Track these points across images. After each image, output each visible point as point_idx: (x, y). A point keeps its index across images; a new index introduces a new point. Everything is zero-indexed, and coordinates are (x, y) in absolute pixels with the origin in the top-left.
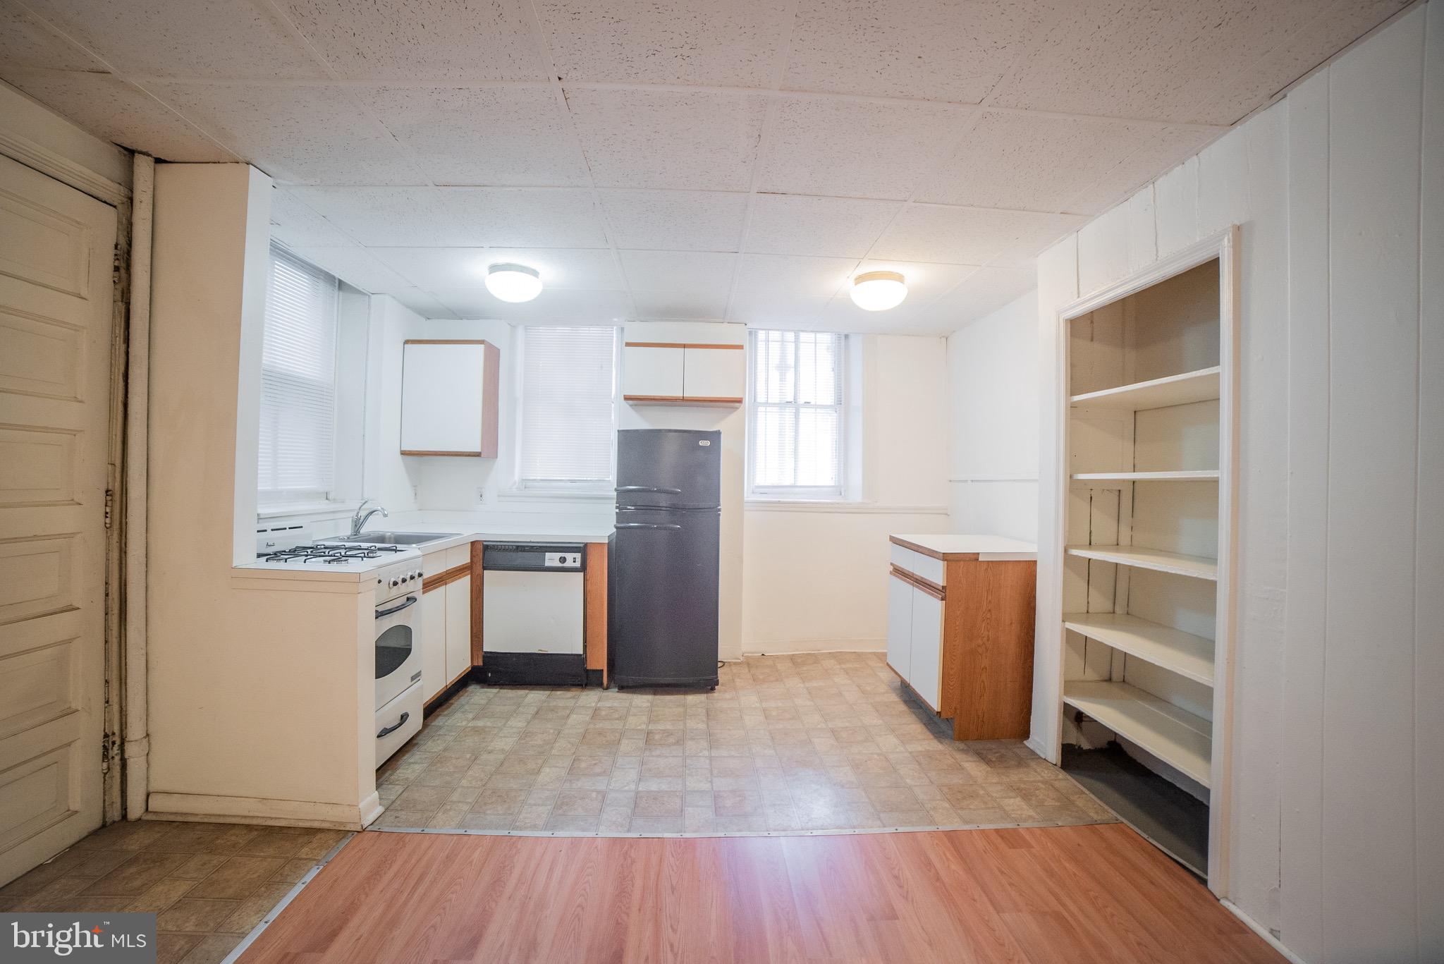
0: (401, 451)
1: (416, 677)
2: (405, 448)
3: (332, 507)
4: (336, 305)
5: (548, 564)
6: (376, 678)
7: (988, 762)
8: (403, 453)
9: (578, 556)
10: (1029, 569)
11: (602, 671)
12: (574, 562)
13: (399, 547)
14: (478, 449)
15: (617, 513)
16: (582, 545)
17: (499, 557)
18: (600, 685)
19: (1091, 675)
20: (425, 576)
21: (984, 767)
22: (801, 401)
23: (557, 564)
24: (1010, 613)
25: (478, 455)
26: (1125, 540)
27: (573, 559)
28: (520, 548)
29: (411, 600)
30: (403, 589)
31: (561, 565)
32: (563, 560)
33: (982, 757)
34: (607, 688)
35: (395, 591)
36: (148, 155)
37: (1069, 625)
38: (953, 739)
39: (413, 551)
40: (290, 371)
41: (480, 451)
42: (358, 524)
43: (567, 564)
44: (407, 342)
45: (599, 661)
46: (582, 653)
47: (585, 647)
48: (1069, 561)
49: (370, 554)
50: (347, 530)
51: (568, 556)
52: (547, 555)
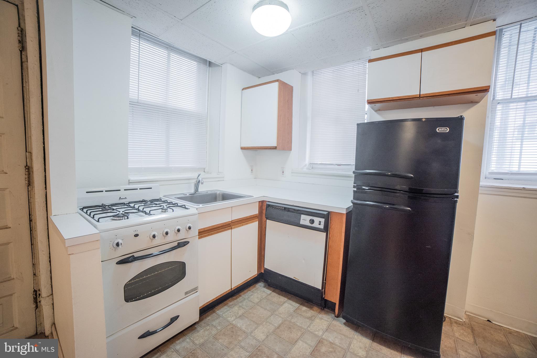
0: (241, 147)
2: (244, 145)
4: (208, 74)
5: (302, 222)
9: (323, 220)
11: (335, 304)
12: (320, 224)
14: (274, 144)
15: (354, 191)
16: (325, 213)
17: (276, 213)
23: (308, 224)
25: (275, 148)
27: (320, 222)
28: (287, 208)
31: (310, 225)
32: (312, 221)
34: (338, 317)
40: (177, 107)
41: (276, 145)
43: (314, 225)
44: (243, 89)
45: (333, 296)
46: (321, 288)
47: (324, 285)
51: (317, 220)
52: (303, 217)
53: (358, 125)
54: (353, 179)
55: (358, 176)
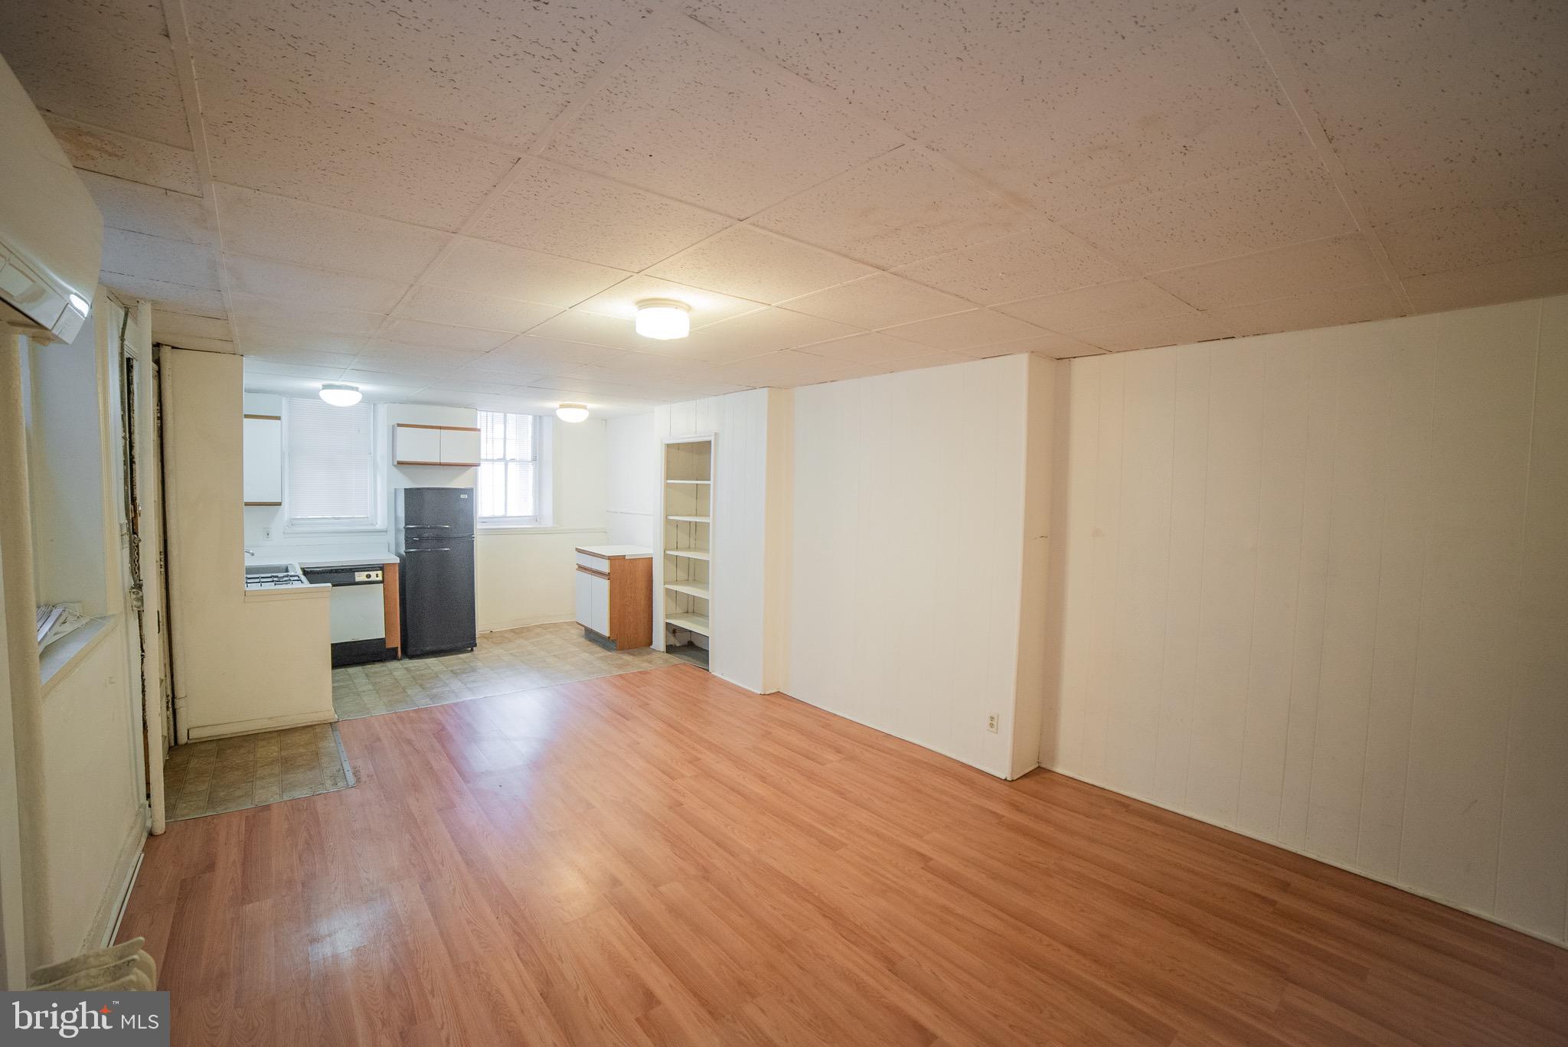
5: (358, 579)
7: (634, 655)
9: (380, 573)
10: (649, 561)
12: (377, 577)
16: (379, 566)
18: (396, 657)
19: (679, 610)
21: (631, 657)
22: (508, 458)
23: (366, 579)
24: (641, 584)
25: (279, 504)
26: (692, 546)
27: (376, 575)
28: (334, 571)
31: (368, 580)
32: (369, 576)
33: (630, 654)
36: (169, 346)
37: (667, 586)
38: (617, 650)
41: (280, 501)
43: (372, 579)
45: (395, 642)
48: (666, 556)
51: (373, 574)
52: (357, 574)
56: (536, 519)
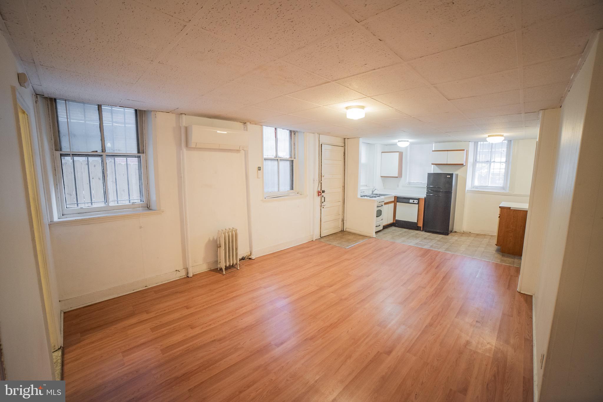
1: (382, 219)
3: (368, 188)
5: (410, 202)
6: (377, 217)
8: (381, 177)
11: (421, 227)
13: (380, 196)
14: (397, 176)
15: (427, 192)
16: (418, 199)
17: (400, 200)
18: (421, 230)
20: (385, 202)
22: (491, 161)
23: (412, 202)
25: (397, 177)
27: (416, 201)
28: (405, 198)
29: (382, 206)
30: (381, 203)
32: (414, 201)
34: (422, 231)
35: (380, 204)
39: (383, 197)
42: (373, 192)
43: (414, 202)
44: (382, 152)
45: (421, 224)
46: (416, 222)
47: (417, 221)
49: (375, 197)
50: (371, 193)
51: (415, 201)
52: (410, 200)
53: (428, 173)
54: (426, 188)
55: (428, 188)
56: (503, 188)
